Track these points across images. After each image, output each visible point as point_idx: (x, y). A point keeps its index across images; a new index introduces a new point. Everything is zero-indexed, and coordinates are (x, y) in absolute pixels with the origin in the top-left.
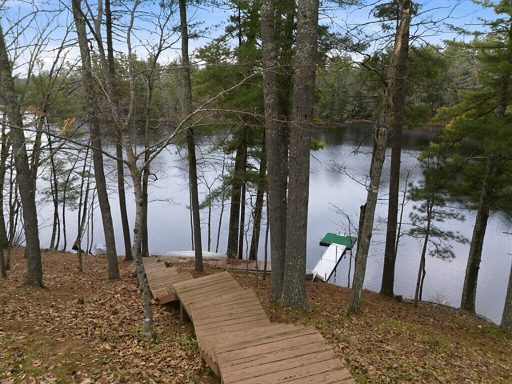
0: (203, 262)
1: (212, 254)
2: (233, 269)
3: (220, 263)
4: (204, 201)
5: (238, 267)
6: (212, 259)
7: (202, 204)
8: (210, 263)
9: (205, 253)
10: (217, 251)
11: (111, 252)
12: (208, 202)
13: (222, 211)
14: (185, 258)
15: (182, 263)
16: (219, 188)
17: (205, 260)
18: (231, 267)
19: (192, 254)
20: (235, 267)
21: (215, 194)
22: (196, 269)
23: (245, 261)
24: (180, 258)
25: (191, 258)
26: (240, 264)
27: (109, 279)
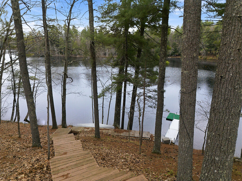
0: (100, 130)
1: (105, 126)
2: (118, 136)
3: (110, 132)
4: (100, 93)
5: (122, 134)
6: (105, 129)
7: (100, 95)
8: (104, 131)
9: (101, 125)
10: (107, 123)
11: (34, 127)
12: (103, 94)
13: (111, 100)
14: (88, 128)
15: (86, 131)
16: (110, 85)
17: (101, 129)
18: (117, 134)
19: (93, 125)
20: (119, 134)
21: (107, 89)
22: (95, 137)
23: (125, 131)
24: (85, 128)
25: (92, 128)
26: (122, 132)
27: (33, 147)
